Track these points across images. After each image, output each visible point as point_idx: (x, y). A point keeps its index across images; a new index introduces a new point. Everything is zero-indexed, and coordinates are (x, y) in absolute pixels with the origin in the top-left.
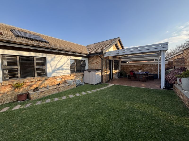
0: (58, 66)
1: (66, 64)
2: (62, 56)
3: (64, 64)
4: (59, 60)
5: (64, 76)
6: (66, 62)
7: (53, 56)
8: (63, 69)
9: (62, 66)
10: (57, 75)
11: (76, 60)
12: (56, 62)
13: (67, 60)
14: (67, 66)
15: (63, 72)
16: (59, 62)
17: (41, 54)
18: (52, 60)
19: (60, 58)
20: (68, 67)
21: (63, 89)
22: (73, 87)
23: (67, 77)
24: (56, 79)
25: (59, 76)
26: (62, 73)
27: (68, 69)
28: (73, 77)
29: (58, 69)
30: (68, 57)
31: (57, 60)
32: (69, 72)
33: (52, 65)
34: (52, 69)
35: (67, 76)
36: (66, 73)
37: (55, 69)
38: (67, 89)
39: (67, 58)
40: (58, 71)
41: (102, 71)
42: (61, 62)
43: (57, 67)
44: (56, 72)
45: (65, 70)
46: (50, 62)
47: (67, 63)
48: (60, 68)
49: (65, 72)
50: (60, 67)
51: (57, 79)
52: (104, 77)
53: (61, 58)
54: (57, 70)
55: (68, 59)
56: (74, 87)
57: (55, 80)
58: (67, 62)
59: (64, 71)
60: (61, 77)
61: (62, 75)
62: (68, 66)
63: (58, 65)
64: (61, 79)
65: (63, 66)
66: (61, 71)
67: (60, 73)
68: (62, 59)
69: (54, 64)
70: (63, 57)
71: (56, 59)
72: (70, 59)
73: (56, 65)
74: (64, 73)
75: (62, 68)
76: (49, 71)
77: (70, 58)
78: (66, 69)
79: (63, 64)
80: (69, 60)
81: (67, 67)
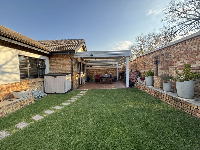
1: (11, 63)
3: (6, 64)
5: (7, 86)
6: (11, 60)
8: (3, 73)
9: (0, 67)
11: (30, 59)
13: (13, 57)
14: (13, 66)
15: (5, 78)
20: (15, 70)
21: (9, 110)
22: (29, 102)
23: (14, 87)
27: (14, 72)
28: (25, 86)
30: (14, 50)
32: (18, 77)
35: (14, 85)
36: (10, 79)
38: (19, 108)
39: (13, 53)
41: (72, 76)
45: (8, 75)
47: (13, 62)
49: (8, 77)
52: (75, 83)
55: (16, 54)
56: (32, 102)
58: (14, 60)
59: (6, 76)
61: (1, 83)
62: (15, 68)
65: (4, 67)
70: (2, 48)
72: (19, 55)
74: (6, 81)
75: (2, 70)
77: (20, 53)
78: (10, 73)
79: (4, 62)
80: (16, 56)
81: (13, 68)
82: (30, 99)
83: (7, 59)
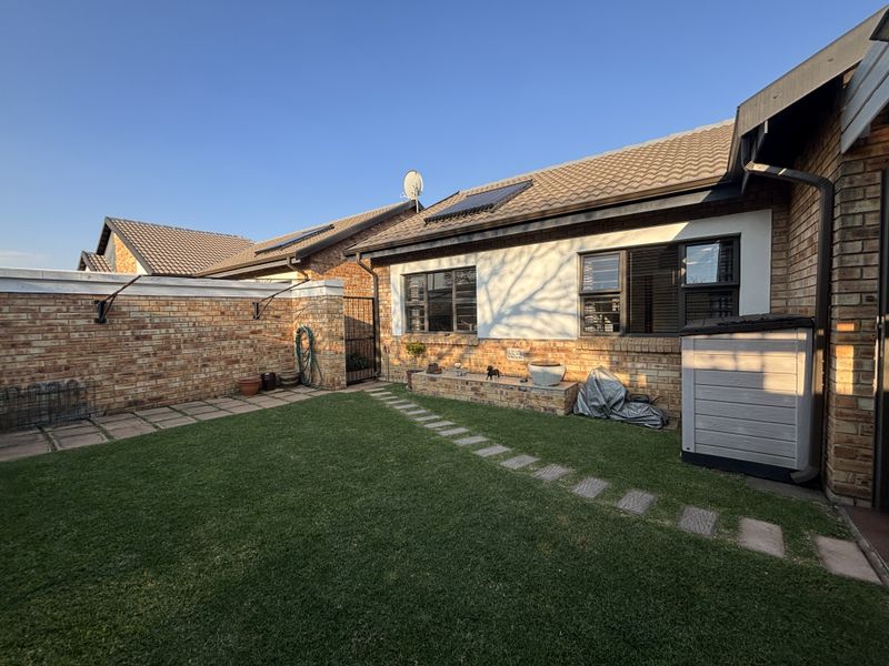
0: (515, 295)
1: (554, 284)
2: (535, 246)
3: (542, 288)
4: (518, 272)
5: (543, 343)
6: (554, 277)
7: (498, 254)
8: (536, 312)
9: (530, 297)
10: (508, 334)
12: (509, 280)
13: (561, 266)
14: (559, 293)
15: (539, 325)
16: (518, 278)
17: (462, 257)
18: (494, 273)
19: (525, 259)
20: (564, 302)
22: (544, 403)
23: (558, 350)
24: (504, 348)
25: (518, 340)
26: (530, 328)
27: (560, 309)
28: (594, 357)
29: (517, 311)
30: (565, 244)
31: (512, 272)
32: (573, 326)
33: (492, 294)
34: (492, 311)
35: (560, 345)
36: (549, 329)
37: (503, 310)
39: (562, 254)
40: (514, 320)
42: (529, 276)
43: (513, 301)
44: (505, 321)
45: (545, 316)
46: (486, 283)
47: (560, 280)
48: (524, 308)
49: (546, 324)
50: (523, 303)
51: (510, 349)
53: (531, 259)
54: (509, 315)
55: (568, 255)
57: (502, 353)
58: (562, 274)
59: (542, 320)
60: (524, 343)
61: (531, 335)
62: (564, 297)
63: (513, 292)
64: (527, 355)
65: (538, 296)
66: (526, 320)
67: (522, 327)
68: (533, 263)
69: (501, 291)
70: (537, 250)
71: (507, 268)
72: (580, 254)
73: (508, 293)
74: (541, 332)
75: (533, 304)
76: (483, 316)
77: (581, 248)
78: (549, 312)
79: (538, 284)
80: (570, 259)
81: (558, 299)
82: (549, 398)
83: (545, 274)
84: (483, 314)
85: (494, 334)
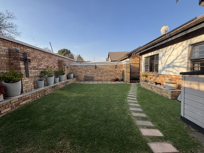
0: (168, 62)
1: (180, 57)
2: (175, 45)
3: (176, 59)
4: (169, 54)
6: (180, 55)
7: (164, 49)
8: (174, 66)
9: (173, 62)
10: (166, 73)
12: (167, 57)
13: (183, 51)
15: (174, 71)
16: (169, 56)
17: (156, 51)
18: (163, 55)
19: (172, 50)
20: (183, 63)
23: (180, 79)
24: (165, 77)
25: (168, 75)
26: (172, 72)
27: (182, 66)
29: (168, 66)
30: (184, 43)
31: (168, 54)
33: (163, 62)
34: (162, 66)
35: (180, 77)
36: (177, 72)
37: (165, 66)
39: (183, 46)
40: (168, 69)
42: (172, 55)
43: (167, 63)
44: (165, 69)
46: (161, 58)
47: (182, 56)
48: (171, 65)
49: (177, 70)
50: (170, 64)
51: (166, 78)
53: (173, 50)
55: (185, 46)
57: (164, 79)
58: (183, 54)
59: (175, 69)
60: (170, 76)
61: (172, 74)
62: (183, 61)
63: (168, 60)
64: (170, 80)
65: (175, 61)
66: (171, 69)
67: (169, 71)
68: (174, 51)
69: (165, 60)
71: (167, 53)
73: (166, 61)
74: (175, 73)
75: (173, 64)
76: (160, 68)
77: (190, 43)
78: (177, 67)
79: (175, 58)
80: (186, 48)
81: (181, 62)
82: (167, 93)
83: (177, 54)
84: (160, 67)
85: (162, 73)
